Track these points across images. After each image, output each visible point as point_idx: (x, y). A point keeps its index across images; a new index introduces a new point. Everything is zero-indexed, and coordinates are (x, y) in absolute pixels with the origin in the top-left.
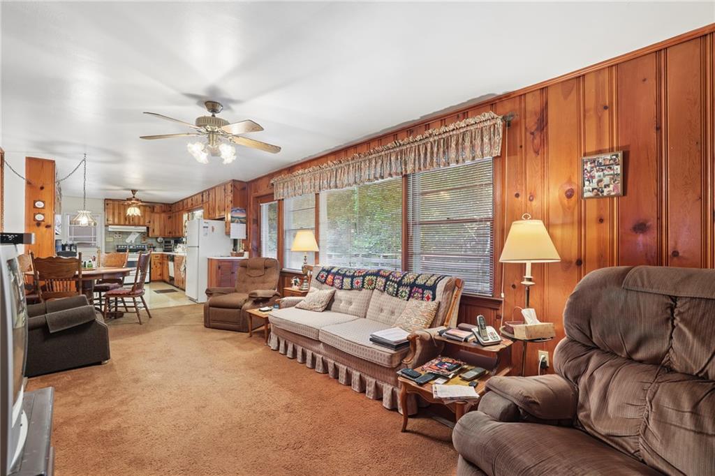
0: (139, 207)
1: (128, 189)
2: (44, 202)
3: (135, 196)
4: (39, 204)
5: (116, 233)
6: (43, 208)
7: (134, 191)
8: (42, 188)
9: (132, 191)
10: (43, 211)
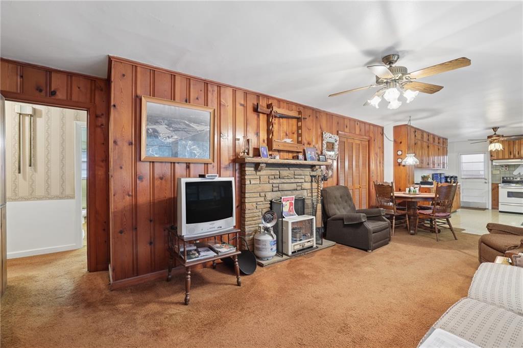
0: (503, 142)
1: (489, 128)
2: (401, 151)
3: (497, 133)
4: (400, 153)
5: (502, 166)
6: (401, 155)
7: (495, 129)
8: (401, 143)
9: (493, 129)
10: (401, 157)
